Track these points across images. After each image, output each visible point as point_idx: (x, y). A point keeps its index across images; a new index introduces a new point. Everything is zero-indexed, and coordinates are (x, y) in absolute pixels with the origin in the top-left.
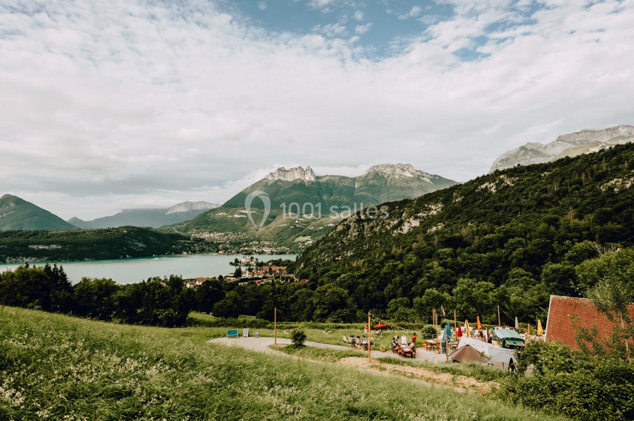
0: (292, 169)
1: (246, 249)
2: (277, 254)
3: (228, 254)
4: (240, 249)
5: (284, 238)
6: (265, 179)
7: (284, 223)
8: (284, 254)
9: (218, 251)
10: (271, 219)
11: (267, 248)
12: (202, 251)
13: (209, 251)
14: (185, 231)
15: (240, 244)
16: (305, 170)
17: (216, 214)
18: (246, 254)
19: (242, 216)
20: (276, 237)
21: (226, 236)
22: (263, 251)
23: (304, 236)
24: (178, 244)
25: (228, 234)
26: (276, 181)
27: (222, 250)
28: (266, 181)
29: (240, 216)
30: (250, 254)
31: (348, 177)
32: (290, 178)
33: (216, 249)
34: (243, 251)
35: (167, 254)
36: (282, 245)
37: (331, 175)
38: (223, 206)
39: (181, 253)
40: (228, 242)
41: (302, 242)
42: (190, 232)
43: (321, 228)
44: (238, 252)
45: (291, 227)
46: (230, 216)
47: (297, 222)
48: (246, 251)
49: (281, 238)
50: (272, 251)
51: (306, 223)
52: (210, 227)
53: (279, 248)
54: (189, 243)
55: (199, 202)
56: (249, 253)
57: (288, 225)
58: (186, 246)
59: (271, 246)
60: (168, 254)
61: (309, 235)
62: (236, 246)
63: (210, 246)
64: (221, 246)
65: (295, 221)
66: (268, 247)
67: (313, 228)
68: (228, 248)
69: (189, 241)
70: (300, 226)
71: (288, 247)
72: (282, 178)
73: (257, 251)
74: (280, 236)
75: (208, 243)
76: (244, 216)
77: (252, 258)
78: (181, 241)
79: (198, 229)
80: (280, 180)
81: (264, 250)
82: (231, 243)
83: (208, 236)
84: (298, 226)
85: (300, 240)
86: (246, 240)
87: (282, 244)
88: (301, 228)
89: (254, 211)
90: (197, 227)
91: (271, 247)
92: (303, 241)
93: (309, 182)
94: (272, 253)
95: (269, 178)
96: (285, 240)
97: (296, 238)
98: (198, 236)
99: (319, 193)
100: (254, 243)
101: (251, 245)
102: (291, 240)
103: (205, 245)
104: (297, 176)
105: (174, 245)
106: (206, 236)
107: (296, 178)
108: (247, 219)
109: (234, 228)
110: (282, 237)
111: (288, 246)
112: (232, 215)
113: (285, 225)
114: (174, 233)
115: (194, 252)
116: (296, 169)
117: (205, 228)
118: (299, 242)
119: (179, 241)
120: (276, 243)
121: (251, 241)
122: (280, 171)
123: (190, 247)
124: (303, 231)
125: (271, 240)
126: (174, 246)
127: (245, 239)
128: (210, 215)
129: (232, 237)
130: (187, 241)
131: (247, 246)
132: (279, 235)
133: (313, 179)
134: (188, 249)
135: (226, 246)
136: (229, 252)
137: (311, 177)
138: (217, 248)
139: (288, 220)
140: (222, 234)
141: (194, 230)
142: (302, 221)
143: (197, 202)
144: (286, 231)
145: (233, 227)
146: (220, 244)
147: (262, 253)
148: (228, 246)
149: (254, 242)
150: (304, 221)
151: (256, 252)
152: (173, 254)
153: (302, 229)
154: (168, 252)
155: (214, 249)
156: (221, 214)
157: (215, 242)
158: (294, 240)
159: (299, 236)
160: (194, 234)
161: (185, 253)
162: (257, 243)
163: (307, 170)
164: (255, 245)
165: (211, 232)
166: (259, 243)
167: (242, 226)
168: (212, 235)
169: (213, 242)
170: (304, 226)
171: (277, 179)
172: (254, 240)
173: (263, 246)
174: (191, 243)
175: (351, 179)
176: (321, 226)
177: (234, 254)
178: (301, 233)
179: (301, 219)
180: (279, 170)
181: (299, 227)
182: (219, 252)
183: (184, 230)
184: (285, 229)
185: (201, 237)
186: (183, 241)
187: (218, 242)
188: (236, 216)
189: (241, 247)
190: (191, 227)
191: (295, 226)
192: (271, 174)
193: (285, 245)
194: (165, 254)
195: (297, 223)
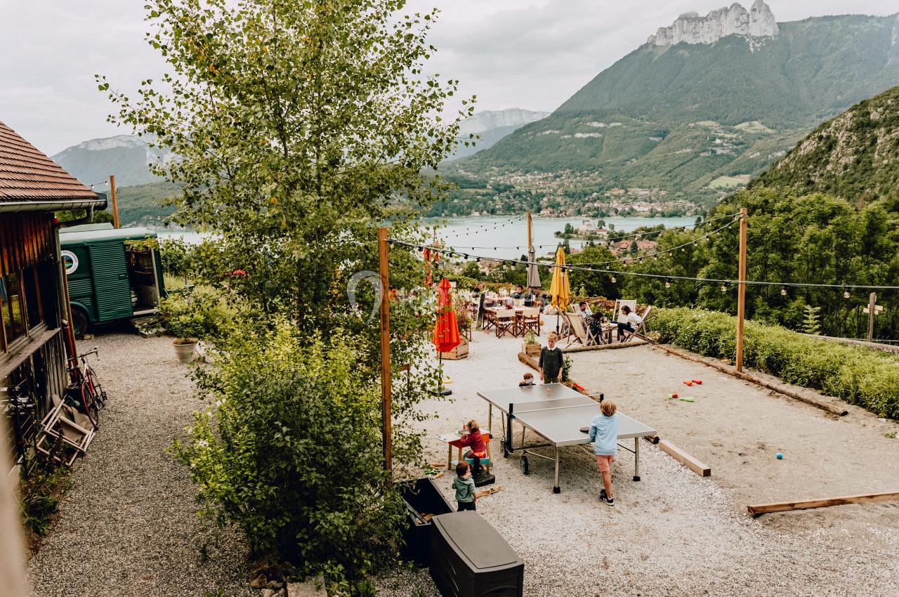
0: (715, 12)
1: (596, 205)
2: (663, 215)
3: (558, 216)
4: (584, 205)
5: (685, 181)
6: (646, 45)
7: (686, 147)
8: (680, 216)
9: (539, 210)
10: (656, 139)
11: (644, 203)
12: (509, 209)
13: (521, 209)
14: (479, 171)
15: (586, 195)
16: (749, 11)
17: (539, 134)
18: (595, 216)
19: (592, 135)
20: (667, 178)
21: (558, 179)
22: (632, 210)
23: (734, 174)
24: (464, 197)
25: (562, 176)
26: (673, 47)
27: (547, 208)
28: (650, 49)
29: (587, 135)
30: (603, 215)
31: (872, 17)
32: (708, 36)
33: (535, 206)
34: (589, 209)
35: (443, 215)
36: (679, 196)
37: (821, 15)
38: (553, 114)
39: (468, 214)
40: (560, 192)
41: (725, 190)
42: (488, 173)
43: (779, 154)
44: (579, 213)
45: (702, 154)
46: (566, 137)
47: (718, 141)
48: (597, 209)
49: (676, 181)
50: (651, 211)
51: (741, 143)
52: (524, 161)
53: (671, 204)
54: (483, 195)
55: (508, 111)
56: (600, 214)
57: (696, 150)
58: (478, 200)
59: (653, 198)
60: (446, 215)
61: (747, 173)
62: (578, 199)
63: (525, 200)
64: (545, 199)
65: (714, 139)
66: (646, 201)
67: (758, 154)
68: (559, 205)
69: (484, 191)
70: (725, 152)
71: (691, 201)
72: (690, 40)
73: (620, 209)
74: (676, 177)
75: (520, 195)
76: (596, 135)
77: (602, 224)
78: (468, 190)
79: (502, 166)
80: (683, 45)
81: (635, 207)
82: (566, 194)
83: (521, 179)
84: (719, 151)
85: (723, 185)
86: (597, 188)
87: (678, 194)
88: (727, 156)
89: (617, 121)
90: (500, 162)
91: (651, 202)
92: (730, 186)
93: (758, 39)
94: (652, 215)
95: (658, 43)
96: (687, 184)
97: (714, 178)
98: (502, 180)
99: (783, 66)
100: (615, 193)
101: (608, 197)
102: (700, 186)
103: (514, 197)
104: (729, 27)
105: (457, 198)
106: (518, 180)
107: (723, 36)
108: (602, 142)
109: (574, 161)
110: (679, 178)
111: (693, 197)
112: (569, 134)
113: (688, 150)
114: (457, 175)
115: (493, 212)
116: (726, 11)
117: (515, 165)
118: (720, 188)
119: (465, 190)
120: (663, 193)
121: (609, 189)
122: (686, 21)
123: (485, 203)
124: (732, 163)
125: (654, 187)
126: (456, 201)
127: (596, 185)
128: (526, 137)
129: (570, 182)
130: (479, 190)
131: (598, 199)
132: (673, 174)
133: (771, 32)
134: (481, 205)
135: (554, 200)
136: (561, 212)
137: (764, 25)
138: (538, 203)
139: (696, 137)
140: (550, 174)
141: (494, 168)
142: (731, 139)
143: (503, 112)
144: (689, 163)
145: (572, 160)
146: (544, 196)
147: (630, 213)
148: (559, 199)
149: (616, 191)
150: (736, 139)
151: (616, 211)
152: (455, 215)
153: (730, 159)
154: (446, 211)
155: (532, 206)
156: (548, 132)
157: (534, 192)
158: (707, 185)
159: (722, 175)
160: (495, 177)
161: (477, 214)
162: (622, 192)
163: (754, 10)
164: (616, 197)
165: (527, 172)
166: (627, 192)
167: (592, 157)
168: (529, 177)
169: (530, 193)
170: (736, 150)
171: (675, 41)
172: (615, 186)
173: (635, 199)
174: (487, 194)
175: (880, 19)
176: (780, 149)
177: (569, 216)
178: (726, 168)
179: (728, 136)
180: (684, 18)
181: (722, 155)
182: (542, 212)
183: (476, 168)
184: (686, 160)
185: (508, 183)
186: (472, 191)
187: (539, 191)
188: (578, 135)
189: (587, 202)
190: (490, 163)
191: (714, 152)
192: (664, 31)
193: (686, 196)
194: (441, 216)
195: (717, 146)
